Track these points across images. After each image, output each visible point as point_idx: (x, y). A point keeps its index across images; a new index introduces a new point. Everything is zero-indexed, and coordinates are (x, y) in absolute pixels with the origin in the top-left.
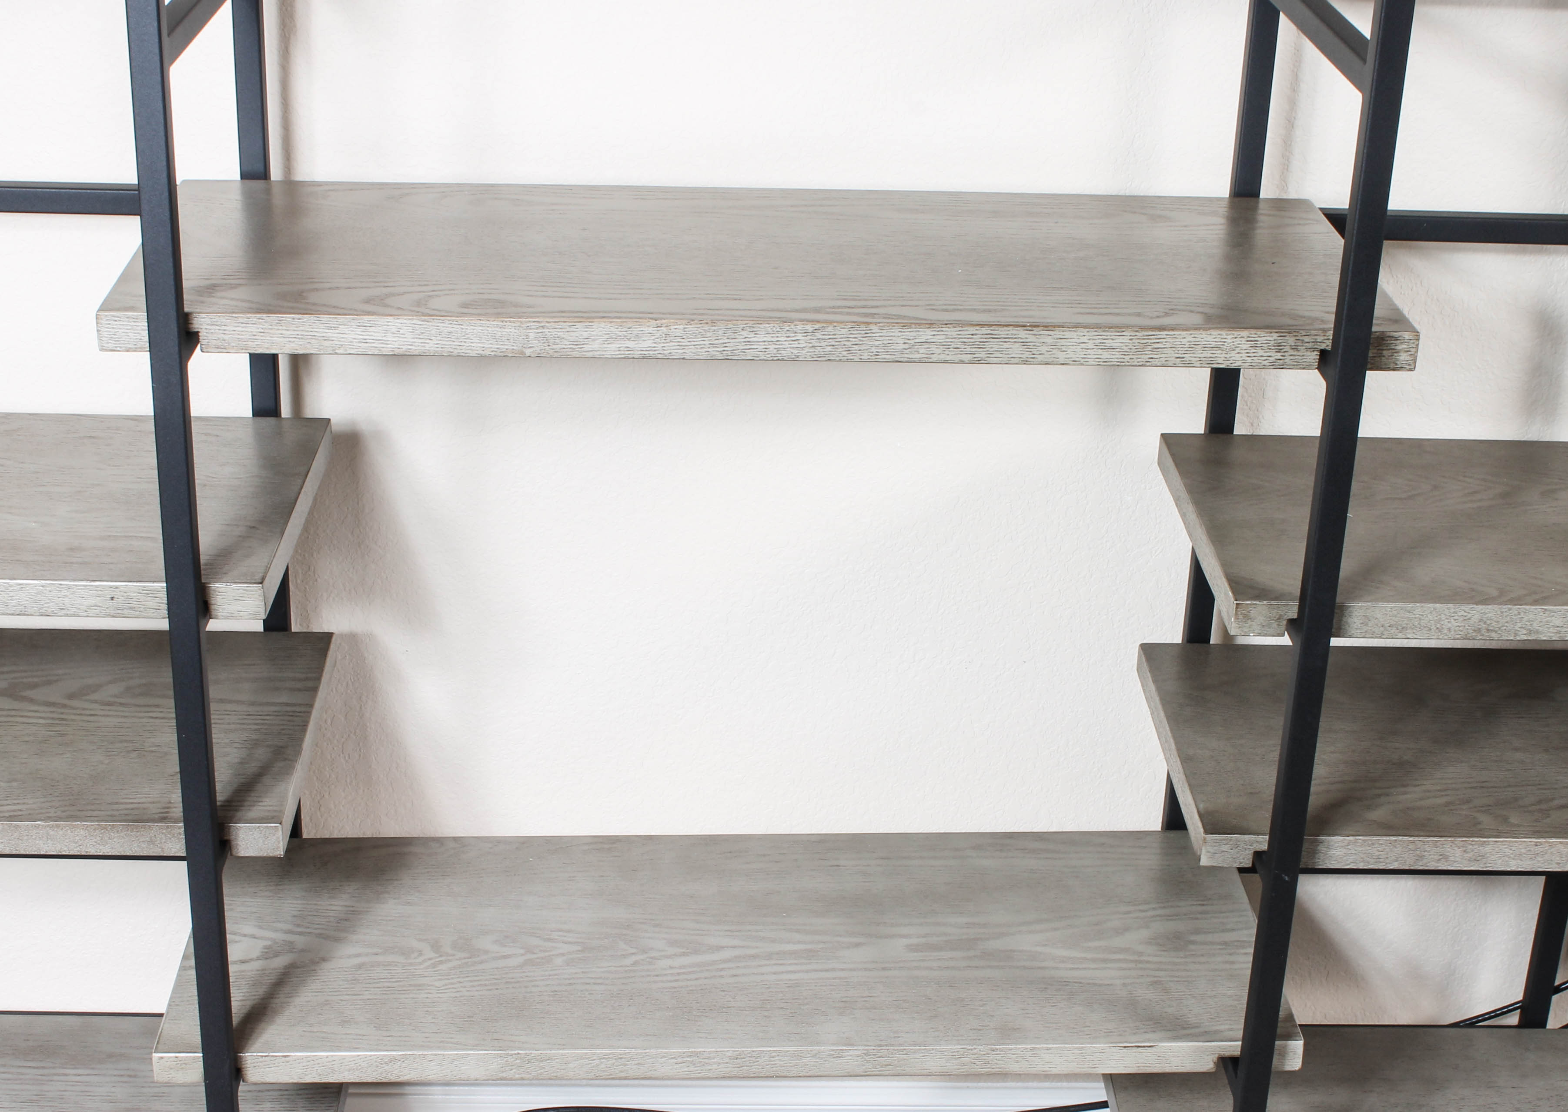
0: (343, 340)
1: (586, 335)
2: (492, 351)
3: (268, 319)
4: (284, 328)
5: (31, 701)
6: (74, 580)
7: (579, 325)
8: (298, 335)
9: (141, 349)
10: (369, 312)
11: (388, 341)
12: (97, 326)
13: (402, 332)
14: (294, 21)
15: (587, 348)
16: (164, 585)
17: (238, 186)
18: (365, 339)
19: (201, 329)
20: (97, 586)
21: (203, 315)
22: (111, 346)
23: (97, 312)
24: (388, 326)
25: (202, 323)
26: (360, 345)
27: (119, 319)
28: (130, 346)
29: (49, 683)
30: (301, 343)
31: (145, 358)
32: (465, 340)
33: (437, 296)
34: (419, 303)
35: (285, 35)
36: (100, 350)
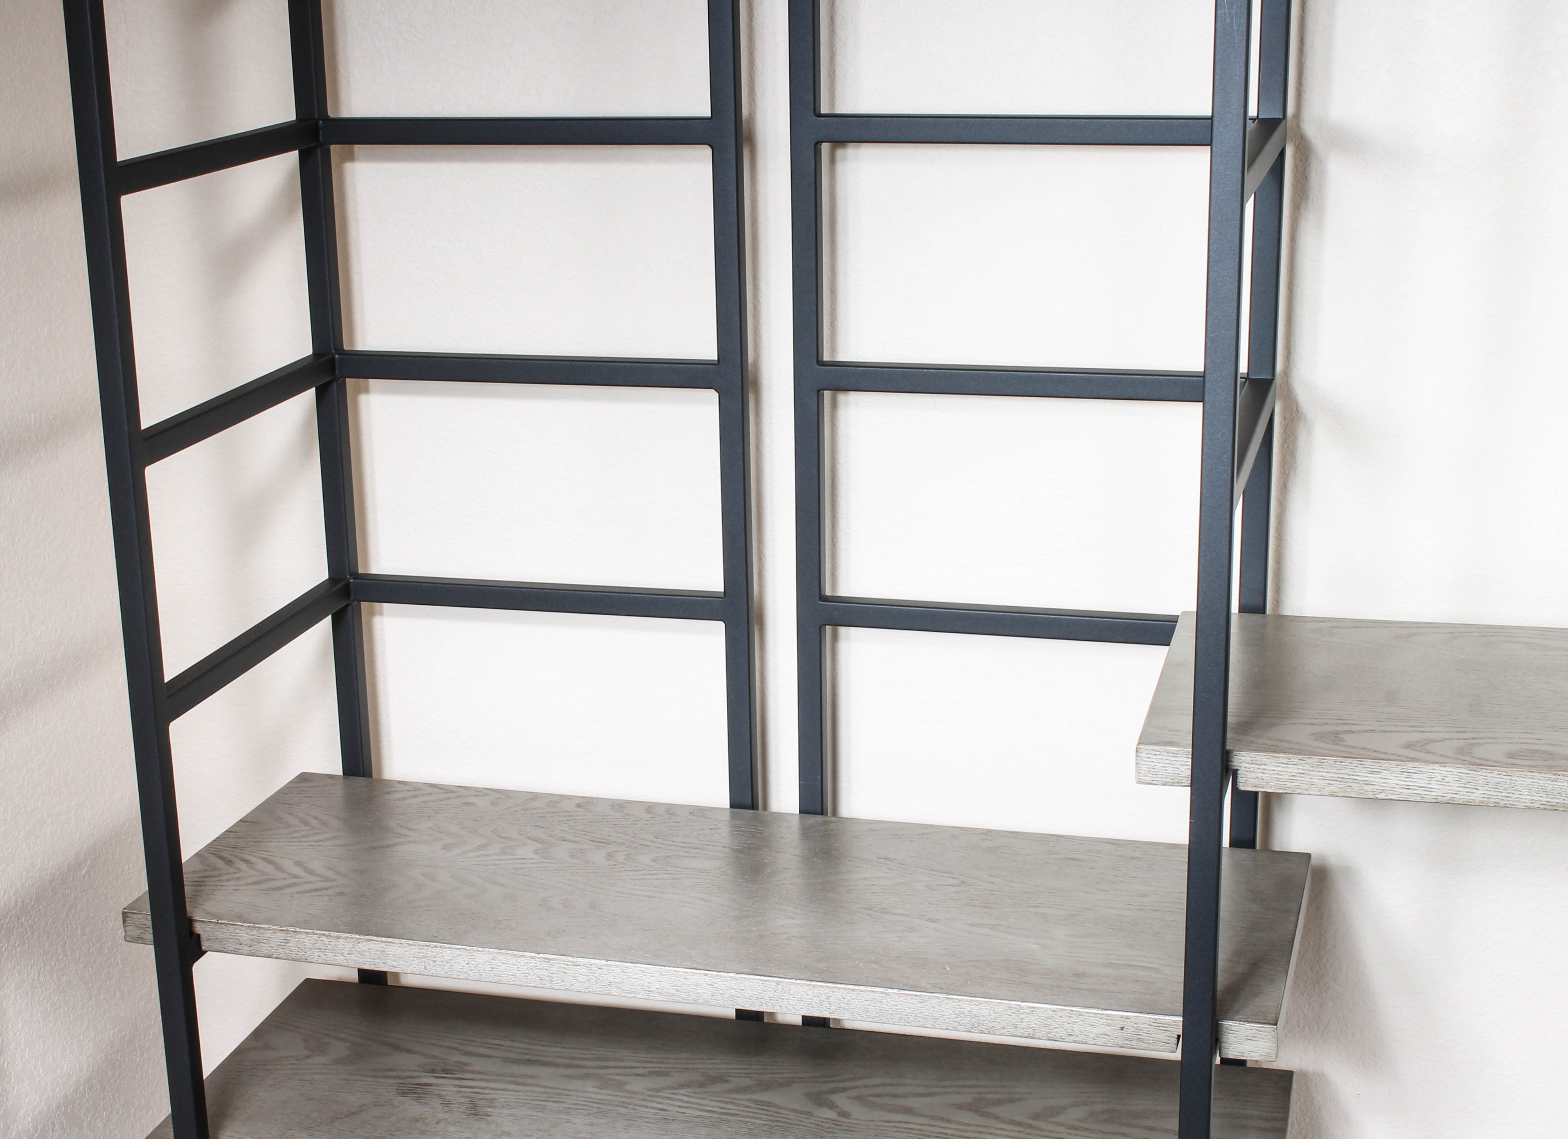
0: (1384, 785)
2: (1541, 804)
3: (1310, 761)
4: (1325, 770)
5: (997, 1118)
6: (1085, 1007)
8: (1339, 778)
9: (1179, 784)
10: (1413, 758)
11: (1432, 788)
12: (1136, 758)
13: (1447, 780)
16: (1181, 1019)
17: (1238, 618)
18: (1408, 786)
19: (1241, 767)
20: (1108, 1015)
21: (1244, 754)
22: (1148, 779)
23: (1138, 745)
24: (1433, 773)
25: (1241, 761)
26: (1402, 791)
27: (1159, 753)
28: (1167, 780)
29: (1011, 1101)
30: (1341, 786)
32: (1513, 792)
33: (1480, 744)
34: (1461, 751)
36: (1137, 783)
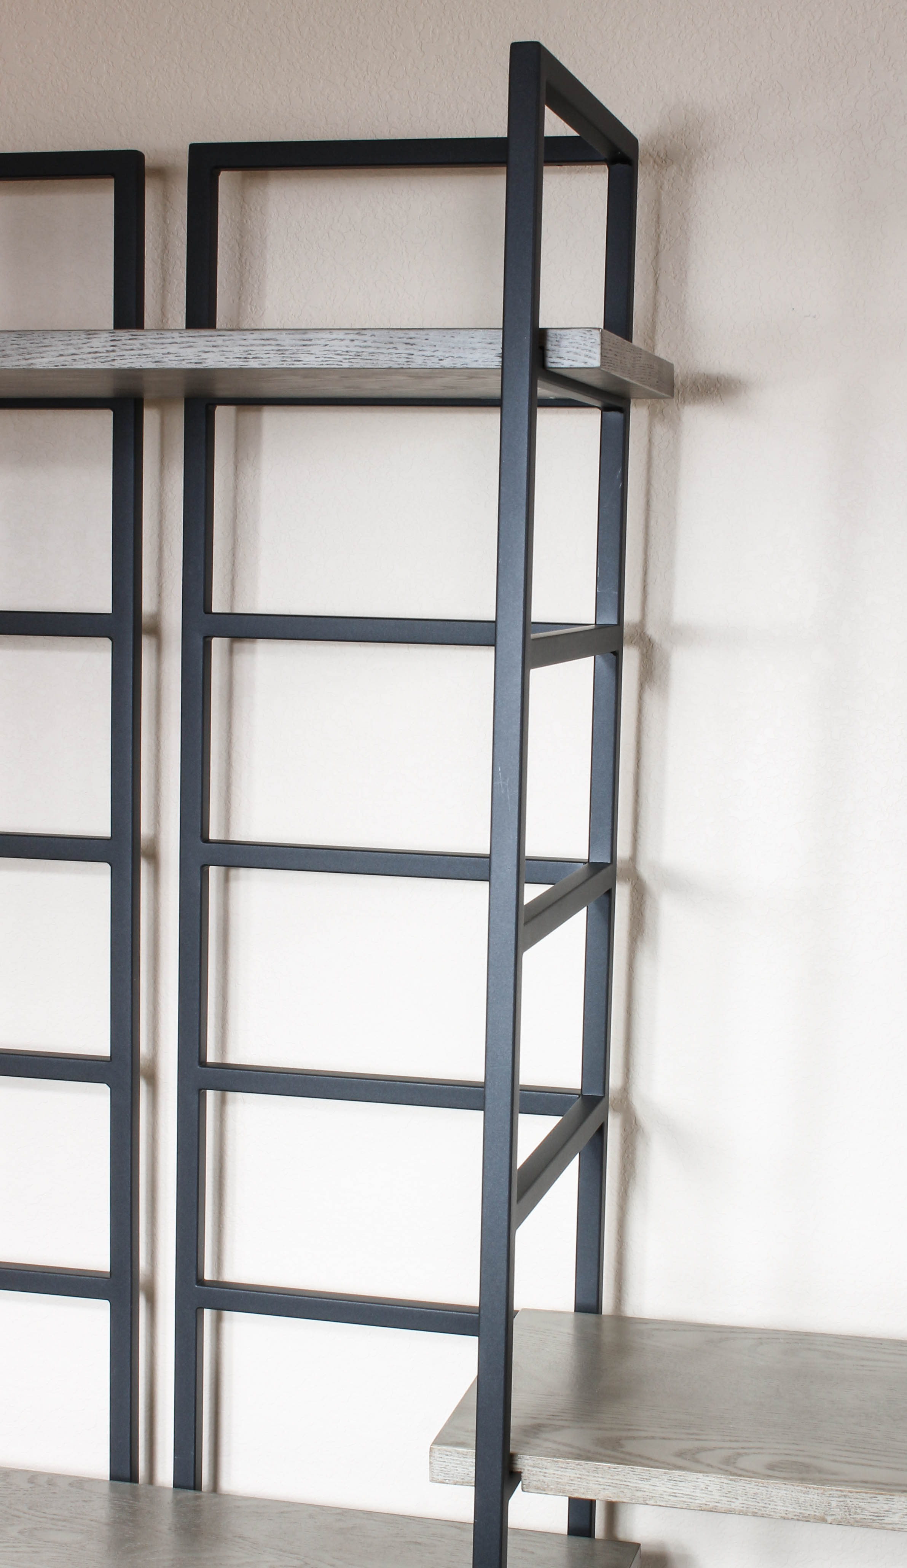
0: (654, 1492)
1: (886, 1507)
2: (795, 1515)
3: (586, 1466)
4: (600, 1476)
7: (880, 1497)
8: (612, 1483)
9: (467, 1484)
10: (680, 1467)
11: (697, 1496)
12: (430, 1458)
13: (710, 1489)
14: (634, 1167)
15: (887, 1520)
17: (571, 1317)
18: (675, 1493)
19: (524, 1469)
21: (527, 1457)
22: (440, 1478)
23: (431, 1445)
24: (697, 1482)
25: (526, 1463)
26: (670, 1498)
27: (450, 1454)
28: (458, 1480)
30: (615, 1491)
31: (471, 1490)
32: (770, 1502)
33: (746, 1454)
34: (728, 1461)
35: (625, 1179)
36: (431, 1481)
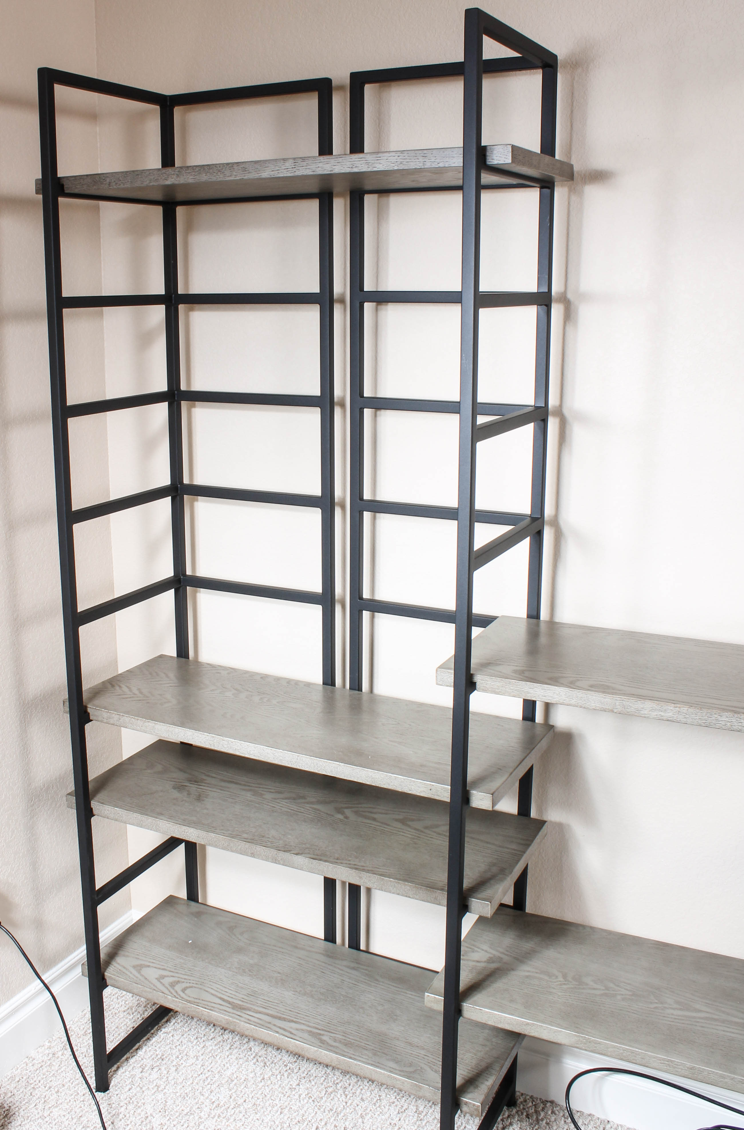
0: (535, 694)
1: (642, 706)
2: (600, 709)
3: (505, 681)
4: (511, 685)
5: (409, 826)
6: (417, 779)
7: (639, 702)
8: (516, 689)
9: (450, 686)
10: (548, 683)
11: (555, 697)
12: (436, 674)
13: (560, 694)
15: (642, 712)
16: (450, 787)
17: (525, 620)
18: (545, 695)
19: (478, 682)
20: (425, 783)
21: (479, 676)
22: (440, 683)
23: (436, 668)
24: (555, 690)
25: (478, 679)
26: (542, 697)
27: (443, 674)
28: (447, 684)
29: (419, 820)
31: (452, 690)
32: (588, 702)
33: (582, 680)
34: (572, 682)
36: (436, 684)
